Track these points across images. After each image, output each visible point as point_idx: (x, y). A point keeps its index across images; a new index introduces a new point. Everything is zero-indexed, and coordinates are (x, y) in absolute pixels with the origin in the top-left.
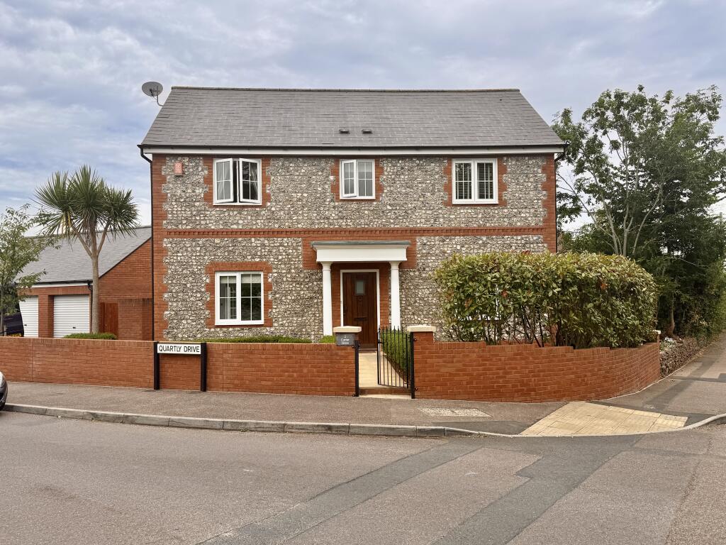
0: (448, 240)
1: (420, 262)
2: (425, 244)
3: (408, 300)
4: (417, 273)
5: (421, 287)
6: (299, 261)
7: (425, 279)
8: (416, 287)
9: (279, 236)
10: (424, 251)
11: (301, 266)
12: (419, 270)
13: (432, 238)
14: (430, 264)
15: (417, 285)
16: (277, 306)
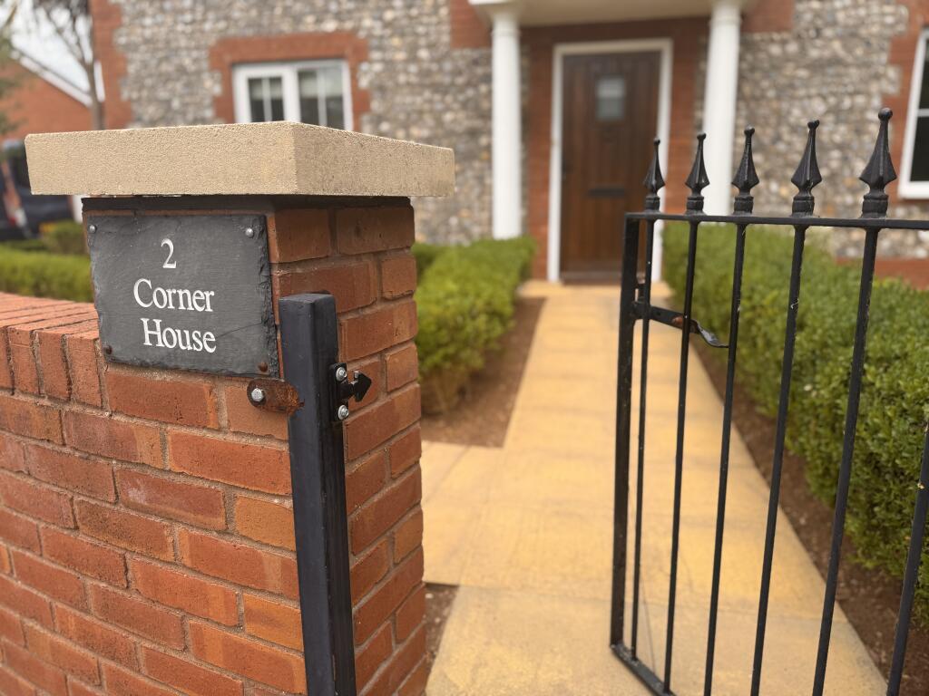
1: (808, 8)
4: (793, 48)
6: (440, 22)
7: (817, 67)
8: (785, 92)
11: (445, 39)
12: (799, 38)
15: (789, 85)
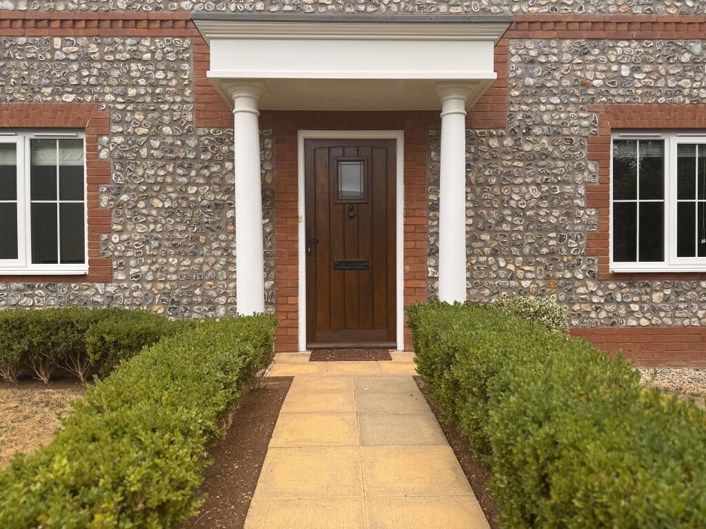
0: (596, 51)
1: (518, 111)
2: (532, 62)
3: (481, 216)
4: (508, 142)
5: (520, 180)
6: (183, 102)
7: (530, 159)
8: (506, 178)
9: (127, 32)
10: (530, 81)
11: (190, 117)
12: (513, 133)
13: (554, 43)
14: (546, 117)
15: (508, 174)
16: (124, 224)
